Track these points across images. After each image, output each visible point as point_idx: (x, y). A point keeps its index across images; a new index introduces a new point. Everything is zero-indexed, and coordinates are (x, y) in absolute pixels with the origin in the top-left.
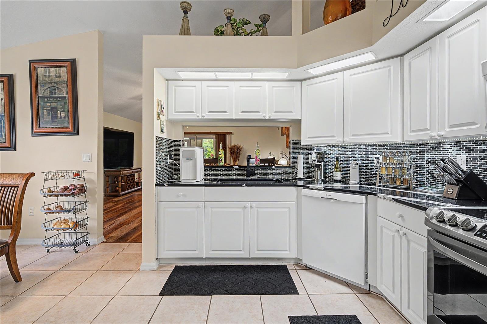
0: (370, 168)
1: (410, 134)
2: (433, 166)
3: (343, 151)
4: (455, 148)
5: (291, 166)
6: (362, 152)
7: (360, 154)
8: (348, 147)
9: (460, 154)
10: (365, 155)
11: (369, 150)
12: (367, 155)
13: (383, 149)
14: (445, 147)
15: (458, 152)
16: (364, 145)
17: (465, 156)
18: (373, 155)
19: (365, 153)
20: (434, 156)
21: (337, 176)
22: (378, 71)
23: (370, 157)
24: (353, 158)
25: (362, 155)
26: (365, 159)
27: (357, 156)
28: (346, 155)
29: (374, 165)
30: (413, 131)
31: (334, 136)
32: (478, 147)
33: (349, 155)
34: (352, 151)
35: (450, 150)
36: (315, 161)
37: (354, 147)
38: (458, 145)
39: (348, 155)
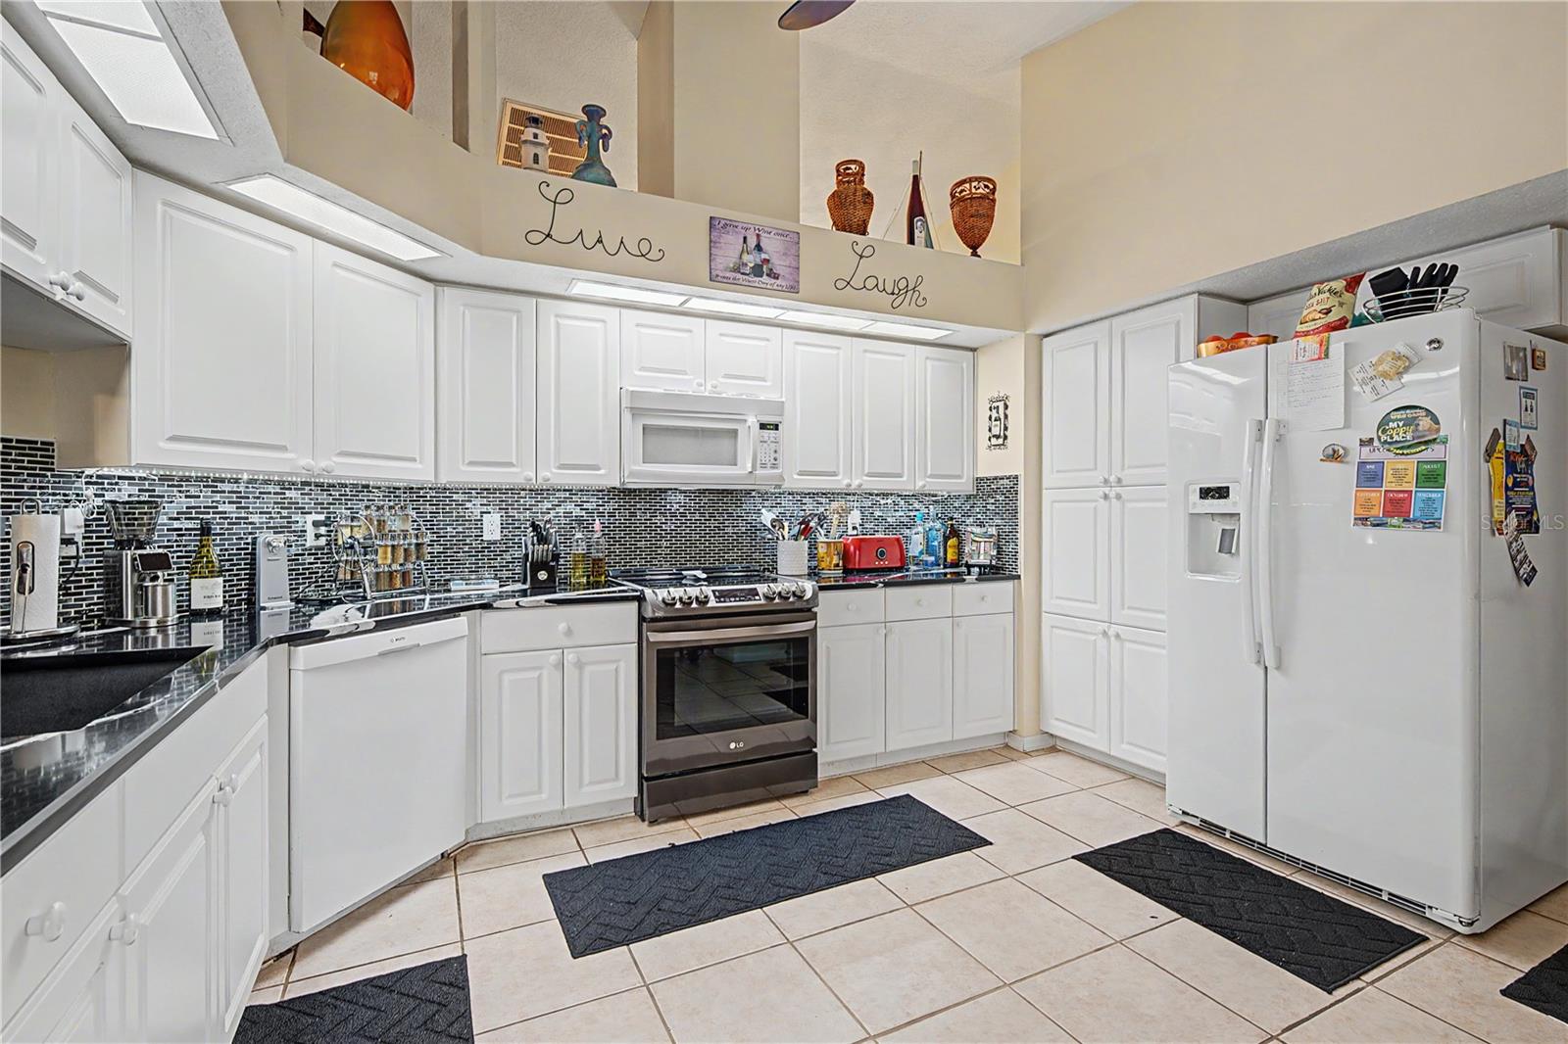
0: (296, 555)
1: (464, 468)
4: (478, 501)
6: (270, 503)
7: (265, 510)
8: (226, 487)
9: (489, 513)
10: (279, 513)
11: (291, 498)
12: (285, 513)
13: (323, 497)
14: (455, 497)
15: (484, 509)
17: (499, 515)
18: (302, 513)
19: (281, 508)
20: (429, 515)
23: (293, 519)
24: (245, 523)
25: (270, 513)
26: (281, 527)
27: (255, 518)
28: (218, 516)
29: (304, 545)
30: (471, 463)
31: (283, 448)
32: (522, 500)
33: (230, 513)
34: (239, 500)
37: (247, 487)
38: (485, 495)
39: (225, 513)
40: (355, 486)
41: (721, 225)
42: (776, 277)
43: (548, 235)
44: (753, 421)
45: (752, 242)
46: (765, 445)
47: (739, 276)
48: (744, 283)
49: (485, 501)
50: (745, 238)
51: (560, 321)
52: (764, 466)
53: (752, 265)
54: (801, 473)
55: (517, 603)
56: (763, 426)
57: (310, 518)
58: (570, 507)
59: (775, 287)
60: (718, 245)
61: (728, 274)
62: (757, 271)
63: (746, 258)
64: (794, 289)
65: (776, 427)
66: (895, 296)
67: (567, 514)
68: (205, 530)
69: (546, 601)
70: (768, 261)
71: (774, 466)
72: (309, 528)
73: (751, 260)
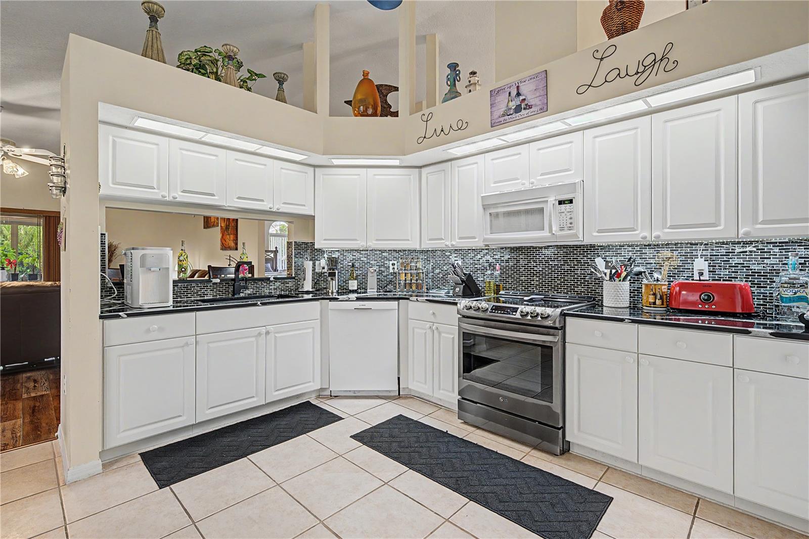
0: (386, 275)
1: (428, 242)
2: (438, 271)
3: (357, 255)
4: (454, 255)
5: (293, 276)
6: (377, 257)
8: (364, 252)
9: (458, 260)
11: (385, 255)
12: (383, 261)
13: (397, 255)
14: (447, 254)
15: (456, 259)
16: (380, 251)
17: (461, 261)
18: (388, 260)
19: (381, 259)
20: (438, 261)
21: (353, 285)
22: (400, 177)
23: (385, 263)
24: (369, 264)
25: (377, 260)
26: (381, 265)
27: (372, 262)
28: (361, 262)
29: (389, 272)
30: (431, 240)
31: (356, 240)
32: (469, 254)
33: (365, 260)
34: (367, 256)
35: (451, 257)
36: (324, 268)
37: (370, 252)
38: (456, 252)
39: (363, 260)
40: (409, 250)
41: (496, 92)
42: (530, 107)
43: (425, 137)
44: (552, 199)
45: (514, 93)
46: (563, 214)
47: (507, 117)
48: (510, 120)
49: (456, 255)
50: (510, 93)
51: (460, 169)
52: (562, 229)
53: (513, 108)
54: (599, 231)
55: (417, 299)
56: (560, 203)
57: (391, 262)
58: (488, 257)
59: (530, 114)
60: (495, 105)
61: (502, 119)
62: (518, 109)
63: (511, 104)
64: (544, 109)
65: (571, 201)
66: (639, 74)
67: (487, 261)
68: (353, 266)
69: (426, 300)
70: (525, 99)
71: (570, 228)
72: (391, 266)
73: (513, 105)
